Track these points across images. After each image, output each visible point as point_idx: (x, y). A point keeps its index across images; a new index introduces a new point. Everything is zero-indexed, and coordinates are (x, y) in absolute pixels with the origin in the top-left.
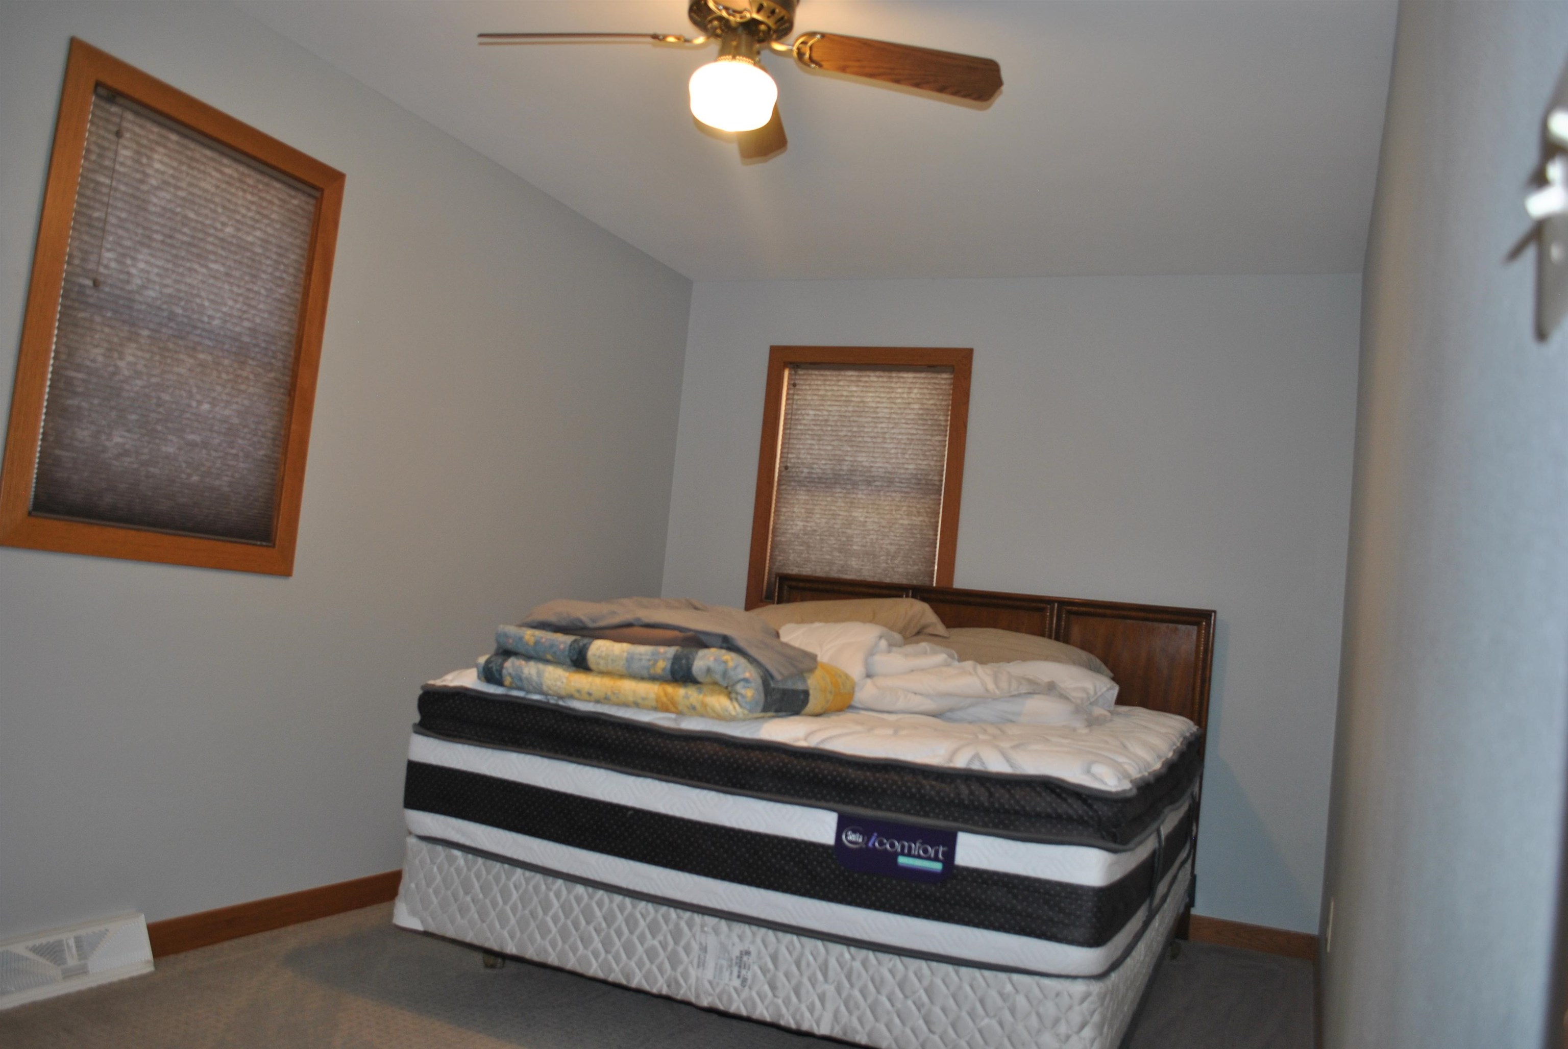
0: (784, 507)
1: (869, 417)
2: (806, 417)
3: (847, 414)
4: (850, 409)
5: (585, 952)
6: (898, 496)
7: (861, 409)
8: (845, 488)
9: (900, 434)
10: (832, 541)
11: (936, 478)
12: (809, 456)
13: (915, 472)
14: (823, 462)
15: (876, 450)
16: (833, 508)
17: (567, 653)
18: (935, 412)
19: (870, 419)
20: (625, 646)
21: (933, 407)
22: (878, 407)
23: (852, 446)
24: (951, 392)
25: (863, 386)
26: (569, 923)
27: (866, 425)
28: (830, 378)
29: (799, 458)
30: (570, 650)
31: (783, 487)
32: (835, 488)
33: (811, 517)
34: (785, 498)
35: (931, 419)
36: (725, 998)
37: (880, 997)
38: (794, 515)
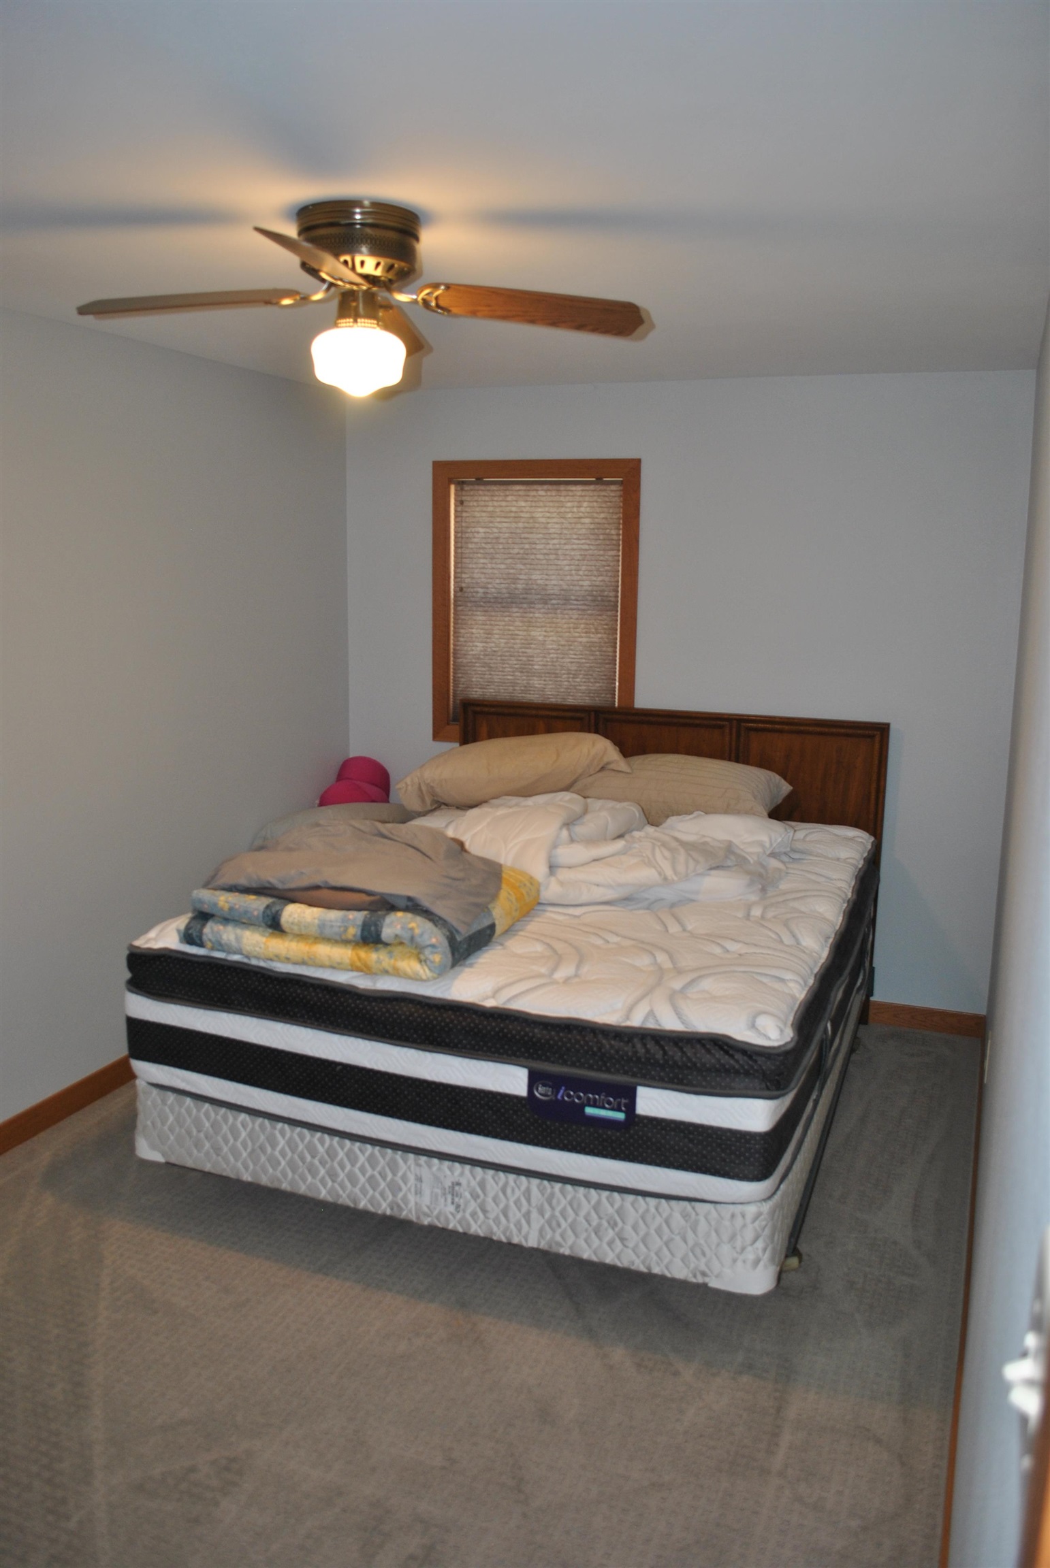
0: (463, 628)
1: (540, 533)
2: (476, 535)
3: (518, 531)
4: (520, 525)
5: (314, 1181)
6: (575, 614)
7: (531, 525)
8: (521, 608)
9: (573, 550)
10: (513, 661)
11: (612, 594)
12: (483, 576)
13: (590, 588)
14: (498, 581)
15: (550, 567)
16: (511, 628)
17: (261, 919)
18: (606, 526)
19: (541, 536)
20: (316, 911)
21: (604, 521)
22: (548, 523)
23: (525, 564)
24: (621, 504)
25: (532, 501)
26: (296, 1157)
27: (538, 542)
28: (497, 493)
29: (473, 578)
30: (264, 917)
31: (460, 608)
32: (512, 607)
33: (490, 638)
34: (462, 620)
35: (603, 534)
36: (442, 1219)
37: (578, 1218)
38: (473, 636)
